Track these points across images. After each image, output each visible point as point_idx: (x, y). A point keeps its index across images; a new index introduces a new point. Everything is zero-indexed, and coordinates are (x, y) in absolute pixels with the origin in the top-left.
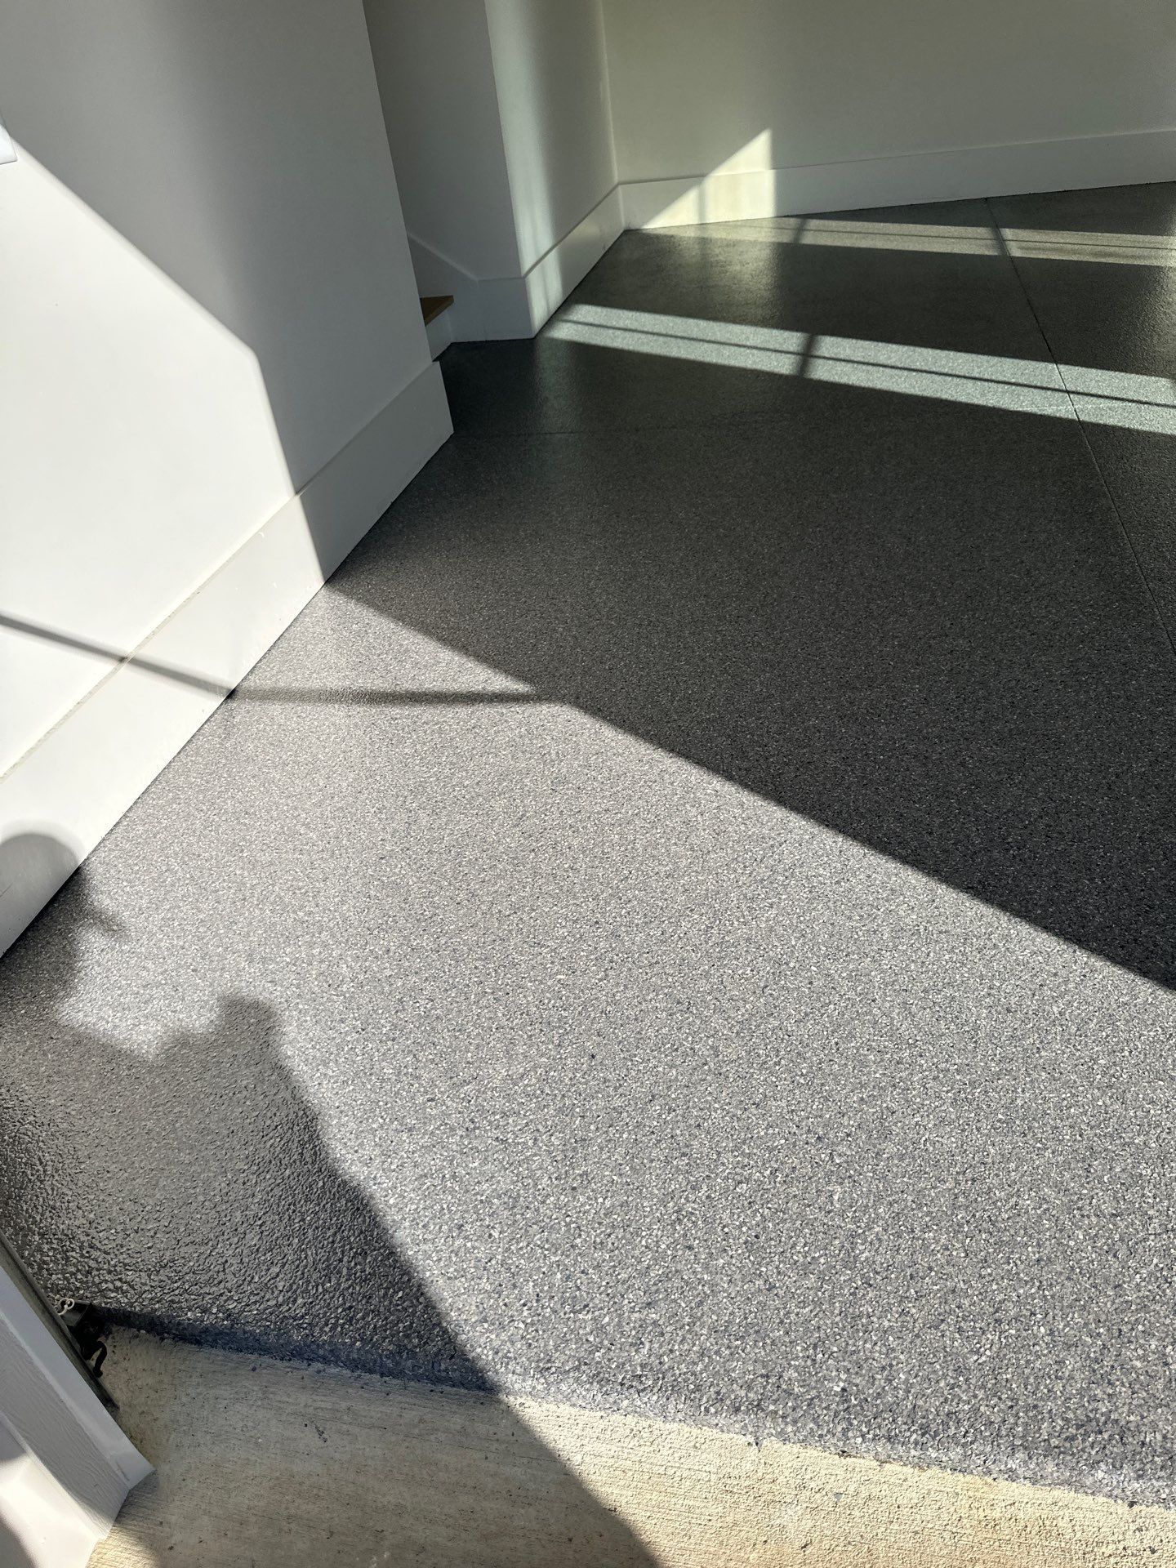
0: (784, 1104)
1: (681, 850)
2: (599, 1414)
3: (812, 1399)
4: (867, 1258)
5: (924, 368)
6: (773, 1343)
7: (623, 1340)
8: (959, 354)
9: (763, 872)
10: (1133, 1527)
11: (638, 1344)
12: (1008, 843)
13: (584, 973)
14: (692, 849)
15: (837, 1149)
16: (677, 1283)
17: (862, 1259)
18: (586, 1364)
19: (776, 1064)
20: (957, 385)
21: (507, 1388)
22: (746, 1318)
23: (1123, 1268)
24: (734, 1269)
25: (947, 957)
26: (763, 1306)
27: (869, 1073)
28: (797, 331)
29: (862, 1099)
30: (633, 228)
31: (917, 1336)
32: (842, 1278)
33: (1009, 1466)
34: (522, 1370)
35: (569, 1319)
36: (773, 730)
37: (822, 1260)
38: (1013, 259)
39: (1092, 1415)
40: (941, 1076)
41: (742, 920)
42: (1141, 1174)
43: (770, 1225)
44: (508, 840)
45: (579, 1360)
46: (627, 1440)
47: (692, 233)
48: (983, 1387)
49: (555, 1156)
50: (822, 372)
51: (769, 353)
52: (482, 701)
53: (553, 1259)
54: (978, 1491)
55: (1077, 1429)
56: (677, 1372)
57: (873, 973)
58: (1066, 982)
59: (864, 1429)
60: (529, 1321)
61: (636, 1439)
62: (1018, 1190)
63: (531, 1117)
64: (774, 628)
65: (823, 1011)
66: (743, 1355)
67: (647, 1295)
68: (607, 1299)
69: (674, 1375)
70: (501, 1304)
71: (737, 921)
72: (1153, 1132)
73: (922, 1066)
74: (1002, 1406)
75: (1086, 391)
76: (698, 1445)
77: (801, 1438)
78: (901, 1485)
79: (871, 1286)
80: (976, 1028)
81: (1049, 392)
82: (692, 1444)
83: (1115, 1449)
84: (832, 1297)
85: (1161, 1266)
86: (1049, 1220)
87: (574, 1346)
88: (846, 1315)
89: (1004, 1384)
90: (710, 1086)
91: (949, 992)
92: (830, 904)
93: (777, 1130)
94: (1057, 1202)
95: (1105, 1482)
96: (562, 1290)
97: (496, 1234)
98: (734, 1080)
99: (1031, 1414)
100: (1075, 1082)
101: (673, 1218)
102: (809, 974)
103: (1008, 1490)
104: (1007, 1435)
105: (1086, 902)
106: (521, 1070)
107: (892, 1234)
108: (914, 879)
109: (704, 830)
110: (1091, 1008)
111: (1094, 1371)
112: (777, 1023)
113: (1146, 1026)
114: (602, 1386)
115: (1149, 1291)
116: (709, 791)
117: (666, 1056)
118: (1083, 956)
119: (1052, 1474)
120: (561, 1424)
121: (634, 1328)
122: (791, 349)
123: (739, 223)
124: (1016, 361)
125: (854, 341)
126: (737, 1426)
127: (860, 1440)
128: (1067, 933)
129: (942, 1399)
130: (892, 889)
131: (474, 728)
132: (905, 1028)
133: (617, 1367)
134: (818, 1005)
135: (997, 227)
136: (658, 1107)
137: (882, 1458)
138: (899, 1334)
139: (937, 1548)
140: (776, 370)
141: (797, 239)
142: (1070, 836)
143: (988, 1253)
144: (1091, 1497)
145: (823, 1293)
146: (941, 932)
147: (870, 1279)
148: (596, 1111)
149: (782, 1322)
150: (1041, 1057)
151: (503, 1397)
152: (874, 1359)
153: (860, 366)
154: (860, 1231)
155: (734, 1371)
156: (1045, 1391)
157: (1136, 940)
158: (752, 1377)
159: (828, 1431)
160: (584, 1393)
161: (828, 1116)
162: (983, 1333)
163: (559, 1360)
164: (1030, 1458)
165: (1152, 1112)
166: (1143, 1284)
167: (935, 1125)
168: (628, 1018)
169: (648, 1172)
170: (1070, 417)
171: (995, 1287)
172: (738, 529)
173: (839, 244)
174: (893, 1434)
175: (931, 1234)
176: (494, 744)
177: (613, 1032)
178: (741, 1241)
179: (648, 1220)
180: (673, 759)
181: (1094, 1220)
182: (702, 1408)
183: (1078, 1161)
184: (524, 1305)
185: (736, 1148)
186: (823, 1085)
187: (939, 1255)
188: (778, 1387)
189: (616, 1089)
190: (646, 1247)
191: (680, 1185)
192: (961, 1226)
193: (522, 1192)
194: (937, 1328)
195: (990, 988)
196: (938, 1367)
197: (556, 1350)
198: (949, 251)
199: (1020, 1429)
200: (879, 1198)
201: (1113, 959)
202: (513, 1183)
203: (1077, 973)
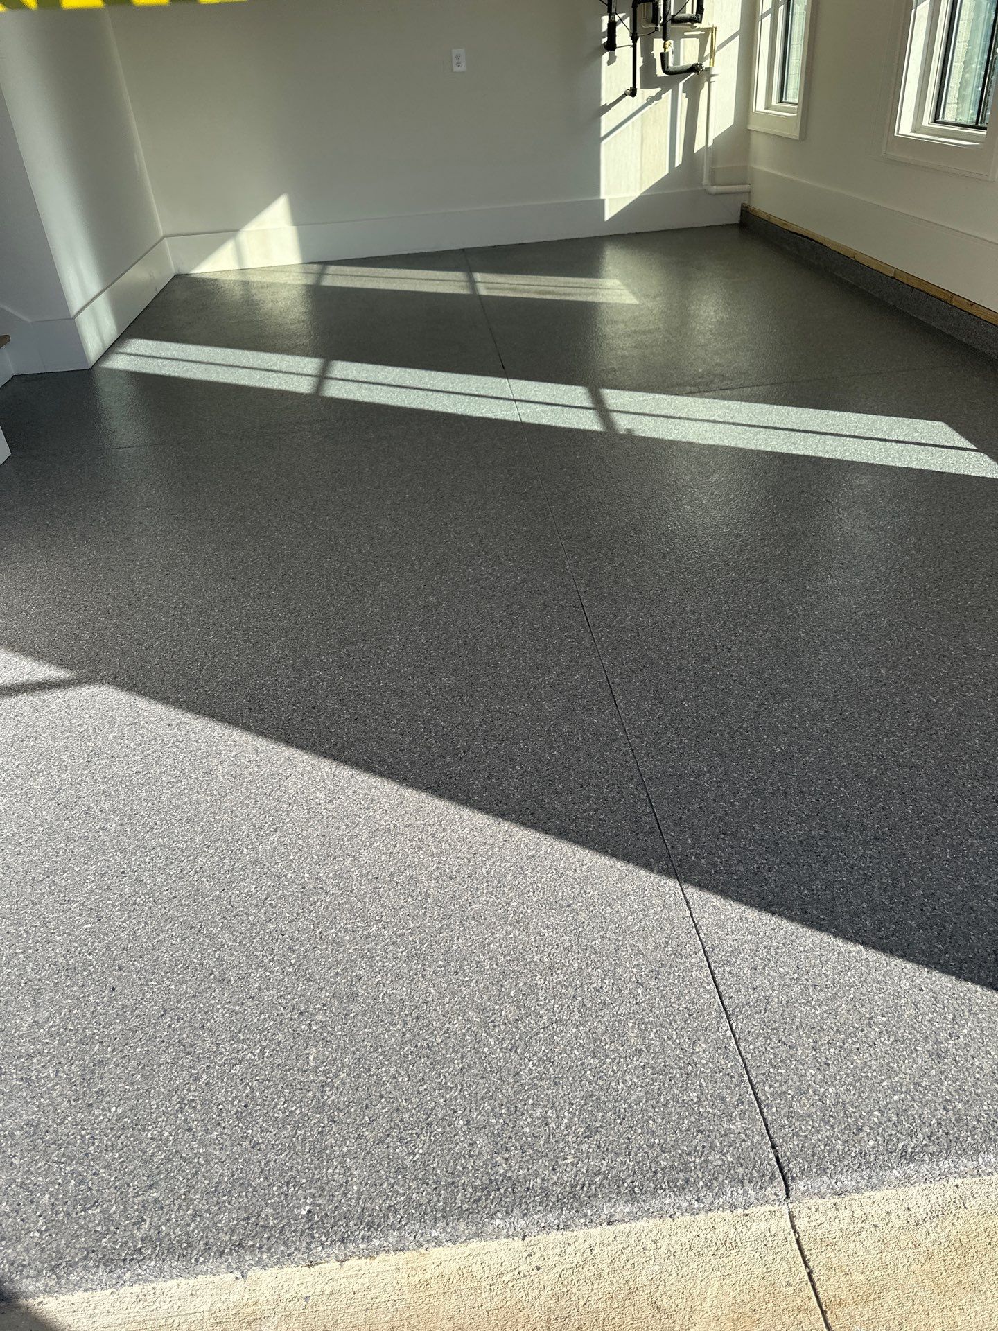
0: (274, 992)
1: (202, 797)
2: (110, 1291)
3: (283, 1227)
4: (333, 1101)
5: (412, 385)
6: (255, 1190)
7: (127, 1222)
8: (439, 373)
9: (272, 803)
10: (525, 1255)
11: (139, 1223)
12: (457, 749)
13: (109, 918)
14: (212, 795)
15: (314, 1018)
16: (176, 1161)
17: (329, 1103)
18: (93, 1251)
19: (270, 961)
20: (436, 398)
21: (24, 1292)
22: (233, 1175)
23: (521, 1059)
24: (225, 1137)
25: (409, 845)
26: (247, 1161)
27: (344, 951)
28: (316, 357)
29: (337, 973)
30: (182, 272)
31: (369, 1153)
32: (313, 1122)
33: (433, 1235)
34: (36, 1273)
35: (79, 1218)
36: (286, 684)
37: (298, 1112)
38: (481, 297)
39: (493, 1178)
40: (399, 940)
41: (251, 847)
42: (537, 984)
43: (257, 1093)
44: (44, 813)
45: (87, 1250)
46: (134, 1305)
47: (232, 277)
48: (416, 1179)
49: (75, 1081)
50: (334, 390)
51: (292, 376)
52: (26, 691)
53: (68, 1169)
54: (414, 1261)
55: (482, 1192)
56: (173, 1236)
57: (353, 870)
58: (492, 848)
59: (324, 1239)
60: (44, 1228)
61: (141, 1302)
62: (450, 1018)
63: (54, 1053)
64: (290, 600)
65: (311, 909)
66: (229, 1206)
67: (150, 1179)
68: (115, 1191)
69: (170, 1239)
70: (19, 1220)
71: (247, 848)
72: (546, 950)
73: (384, 936)
74: (429, 1190)
75: (527, 399)
76: (194, 1292)
77: (275, 1261)
78: (357, 1275)
79: (335, 1122)
80: (427, 897)
81: (502, 401)
82: (190, 1292)
83: (508, 1199)
84: (304, 1139)
85: (547, 1051)
86: (471, 1036)
87: (83, 1239)
88: (314, 1151)
89: (431, 1171)
90: (215, 991)
91: (408, 872)
92: (324, 820)
93: (267, 1015)
94: (477, 1020)
95: (501, 1226)
96: (75, 1194)
97: (16, 1161)
98: (235, 982)
99: (449, 1190)
100: (495, 923)
101: (176, 1108)
102: (303, 881)
103: (436, 1253)
104: (432, 1211)
105: (509, 785)
106: (47, 1015)
107: (354, 1077)
108: (388, 788)
109: (223, 776)
110: (509, 864)
111: (496, 1144)
112: (273, 927)
113: (545, 870)
114: (107, 1266)
115: (538, 1072)
116: (229, 743)
117: (178, 974)
118: (505, 826)
119: (464, 1232)
120: (75, 1309)
121: (137, 1209)
122: (310, 373)
123: (272, 269)
124: (479, 377)
125: (360, 364)
126: (223, 1266)
127: (320, 1248)
128: (495, 811)
129: (384, 1197)
130: (372, 799)
131: (16, 716)
132: (374, 908)
133: (121, 1246)
134: (308, 904)
135: (471, 272)
136: (169, 1019)
137: (341, 1258)
138: (354, 1155)
139: (383, 1317)
140: (298, 390)
141: (318, 281)
142: (501, 737)
143: (425, 1073)
144: (496, 1241)
145: (297, 1138)
146: (405, 827)
147: (335, 1116)
148: (113, 1035)
149: (262, 1171)
150: (472, 909)
151: (23, 1302)
152: (334, 1181)
153: (364, 385)
154: (329, 1080)
155: (221, 1221)
156: (461, 1169)
157: (542, 807)
158: (235, 1222)
159: (295, 1249)
160: (91, 1277)
161: (309, 994)
162: (418, 1137)
163: (69, 1255)
164: (448, 1224)
165: (546, 935)
166: (534, 1068)
167: (392, 980)
168: (146, 950)
169: (156, 1075)
170: (515, 419)
171: (429, 1098)
172: (263, 521)
173: (351, 286)
174: (346, 1236)
175: (384, 1069)
176: (35, 728)
177: (133, 965)
178: (232, 1113)
179: (154, 1115)
180: (199, 720)
181: (502, 1027)
182: (193, 1261)
183: (493, 985)
184: (40, 1216)
185: (233, 1037)
186: (307, 969)
187: (388, 1084)
188: (257, 1224)
189: (132, 1012)
190: (152, 1138)
191: (184, 1079)
192: (406, 1056)
193: (42, 1119)
194: (383, 1142)
195: (439, 863)
196: (383, 1172)
197: (67, 1247)
198: (434, 291)
199: (441, 1204)
200: (345, 1050)
201: (526, 825)
202: (34, 1113)
203: (501, 840)
